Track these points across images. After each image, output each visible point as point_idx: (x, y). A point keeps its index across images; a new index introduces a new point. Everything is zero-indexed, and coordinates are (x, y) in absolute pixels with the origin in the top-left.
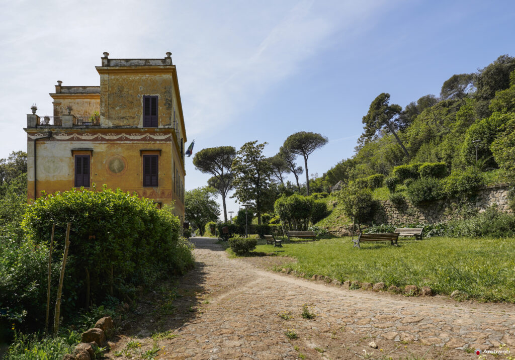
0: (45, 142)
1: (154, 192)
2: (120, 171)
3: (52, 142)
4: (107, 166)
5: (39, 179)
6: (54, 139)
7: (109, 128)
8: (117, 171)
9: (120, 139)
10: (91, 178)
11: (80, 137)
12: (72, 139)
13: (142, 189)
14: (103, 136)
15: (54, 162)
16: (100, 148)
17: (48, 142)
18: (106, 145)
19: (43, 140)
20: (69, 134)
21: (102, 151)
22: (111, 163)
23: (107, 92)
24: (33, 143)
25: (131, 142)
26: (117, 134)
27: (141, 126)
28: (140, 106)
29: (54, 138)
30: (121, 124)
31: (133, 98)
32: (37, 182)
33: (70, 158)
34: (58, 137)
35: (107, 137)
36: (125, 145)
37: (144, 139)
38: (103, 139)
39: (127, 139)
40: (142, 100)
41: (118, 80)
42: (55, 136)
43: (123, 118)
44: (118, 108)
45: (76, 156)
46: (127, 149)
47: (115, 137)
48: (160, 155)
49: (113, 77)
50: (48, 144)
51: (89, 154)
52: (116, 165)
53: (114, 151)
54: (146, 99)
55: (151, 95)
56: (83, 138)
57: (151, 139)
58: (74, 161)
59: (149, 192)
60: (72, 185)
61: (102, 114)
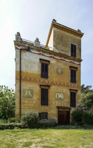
0: (26, 52)
1: (74, 85)
2: (61, 74)
3: (30, 53)
4: (56, 70)
5: (22, 70)
6: (31, 52)
8: (60, 74)
9: (61, 60)
10: (49, 75)
11: (44, 54)
12: (40, 54)
13: (70, 83)
14: (54, 56)
15: (30, 63)
16: (53, 61)
17: (27, 52)
18: (56, 61)
19: (24, 51)
20: (38, 51)
21: (53, 63)
22: (58, 70)
23: (56, 36)
24: (19, 51)
25: (66, 62)
26: (61, 57)
27: (70, 55)
28: (69, 47)
29: (30, 51)
30: (62, 53)
31: (67, 43)
32: (21, 72)
33: (39, 63)
34: (33, 51)
35: (56, 57)
36: (63, 63)
37: (71, 62)
38: (54, 58)
39: (64, 60)
40: (70, 45)
41: (61, 33)
42: (31, 50)
43: (63, 50)
44: (61, 45)
45: (41, 62)
46: (64, 65)
47: (59, 58)
48: (77, 70)
49: (59, 31)
50: (27, 53)
51: (48, 63)
52: (60, 71)
53: (59, 64)
54: (72, 45)
55: (74, 44)
57: (73, 63)
58: (41, 65)
59: (73, 85)
60: (40, 77)
61: (54, 46)
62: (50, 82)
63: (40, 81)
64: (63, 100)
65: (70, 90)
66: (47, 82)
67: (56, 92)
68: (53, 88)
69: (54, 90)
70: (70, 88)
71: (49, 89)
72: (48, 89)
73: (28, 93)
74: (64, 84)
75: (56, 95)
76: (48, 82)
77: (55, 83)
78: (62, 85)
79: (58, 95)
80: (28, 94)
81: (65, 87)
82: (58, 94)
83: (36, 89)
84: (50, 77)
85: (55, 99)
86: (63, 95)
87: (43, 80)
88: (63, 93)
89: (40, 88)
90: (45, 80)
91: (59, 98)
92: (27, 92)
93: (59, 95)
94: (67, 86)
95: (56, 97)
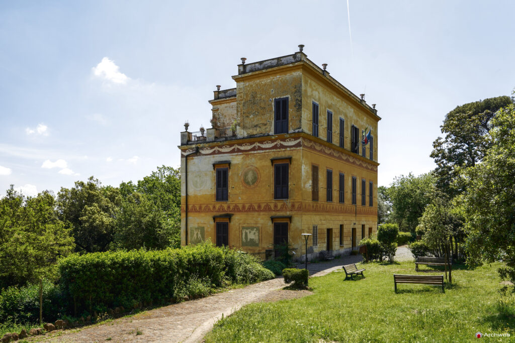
0: (194, 158)
1: (284, 204)
2: (253, 183)
3: (199, 157)
4: (242, 178)
5: (189, 194)
6: (201, 154)
7: (244, 138)
8: (251, 183)
9: (253, 149)
10: (229, 191)
11: (220, 150)
12: (214, 153)
13: (273, 201)
14: (239, 147)
15: (200, 176)
16: (236, 160)
17: (196, 157)
18: (242, 156)
19: (192, 156)
20: (212, 148)
21: (238, 162)
22: (246, 175)
23: (242, 100)
24: (185, 159)
25: (264, 151)
26: (251, 143)
27: (272, 133)
28: (271, 111)
29: (200, 153)
30: (255, 133)
31: (265, 104)
32: (188, 197)
33: (212, 172)
34: (203, 152)
35: (242, 148)
36: (258, 154)
37: (275, 147)
38: (239, 151)
39: (260, 148)
40: (273, 104)
41: (251, 86)
42: (201, 151)
43: (256, 126)
44: (252, 116)
45: (217, 169)
46: (260, 159)
47: (249, 147)
48: (291, 163)
49: (247, 84)
50: (196, 159)
51: (227, 166)
52: (250, 177)
53: (248, 162)
54: (277, 103)
55: (282, 97)
56: (223, 151)
57: (282, 146)
58: (215, 175)
59: (279, 205)
60: (214, 199)
61: (238, 124)
62: (231, 207)
63: (214, 207)
64: (257, 245)
65: (272, 219)
66: (226, 208)
67: (243, 228)
68: (238, 219)
69: (239, 224)
70: (273, 214)
71: (230, 222)
73: (197, 234)
74: (259, 207)
75: (244, 234)
76: (229, 207)
77: (240, 206)
78: (256, 208)
79: (246, 234)
80: (197, 237)
81: (262, 213)
82: (248, 231)
83: (208, 226)
84: (231, 196)
85: (241, 244)
86: (257, 234)
87: (219, 205)
88: (258, 229)
89: (214, 222)
90: (223, 205)
91: (249, 240)
92: (195, 233)
93: (250, 232)
94: (267, 209)
95: (244, 240)
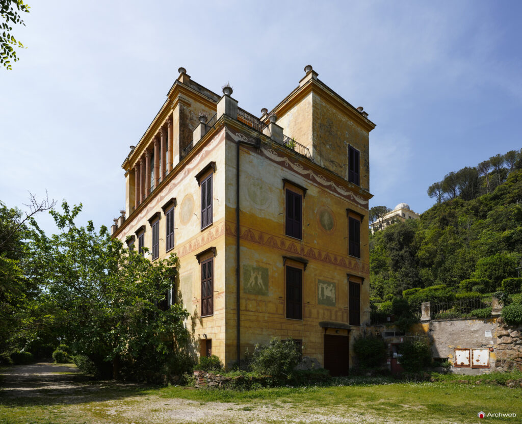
0: (251, 153)
1: (357, 263)
2: (330, 229)
3: (260, 157)
4: (318, 217)
5: (241, 207)
6: (262, 154)
7: (322, 167)
8: (327, 228)
9: (329, 187)
10: (303, 228)
11: (292, 165)
12: (282, 164)
13: (348, 257)
14: (315, 176)
15: (261, 188)
16: (313, 191)
17: (253, 154)
18: (318, 190)
19: (247, 148)
20: (280, 155)
21: (313, 195)
22: (322, 216)
23: (318, 119)
24: (233, 145)
25: (339, 196)
26: (328, 180)
27: (347, 179)
28: (346, 155)
29: (261, 151)
30: (332, 169)
31: (341, 143)
32: (240, 213)
33: (281, 191)
34: (267, 153)
35: (318, 179)
36: (334, 197)
37: (348, 197)
38: (314, 180)
39: (335, 191)
40: (347, 148)
41: (328, 110)
42: (263, 150)
43: (332, 162)
44: (328, 147)
45: (287, 189)
46: (336, 203)
47: (326, 183)
48: (361, 222)
49: (324, 104)
50: (254, 157)
51: (300, 193)
52: (326, 219)
53: (324, 199)
54: (351, 150)
55: (354, 148)
56: (294, 169)
57: (354, 200)
58: (285, 197)
59: (353, 262)
60: (282, 232)
61: (314, 146)
62: (306, 251)
63: (283, 243)
64: (333, 305)
65: (349, 276)
66: (299, 250)
67: (320, 281)
68: (314, 268)
69: (315, 275)
70: (348, 271)
71: (305, 270)
72: (303, 269)
73: (256, 278)
74: (336, 259)
75: (320, 289)
76: (303, 249)
77: (316, 252)
78: (333, 260)
79: (323, 289)
80: (256, 283)
81: (338, 268)
82: (324, 286)
83: (275, 269)
84: (305, 235)
85: (317, 302)
86: (333, 291)
87: (290, 242)
88: (334, 286)
89: (284, 265)
90: (295, 244)
91: (325, 298)
92: (253, 275)
93: (327, 288)
94: (342, 265)
95: (320, 296)
